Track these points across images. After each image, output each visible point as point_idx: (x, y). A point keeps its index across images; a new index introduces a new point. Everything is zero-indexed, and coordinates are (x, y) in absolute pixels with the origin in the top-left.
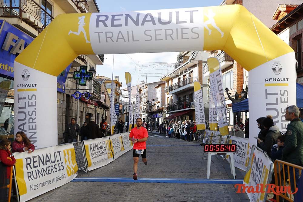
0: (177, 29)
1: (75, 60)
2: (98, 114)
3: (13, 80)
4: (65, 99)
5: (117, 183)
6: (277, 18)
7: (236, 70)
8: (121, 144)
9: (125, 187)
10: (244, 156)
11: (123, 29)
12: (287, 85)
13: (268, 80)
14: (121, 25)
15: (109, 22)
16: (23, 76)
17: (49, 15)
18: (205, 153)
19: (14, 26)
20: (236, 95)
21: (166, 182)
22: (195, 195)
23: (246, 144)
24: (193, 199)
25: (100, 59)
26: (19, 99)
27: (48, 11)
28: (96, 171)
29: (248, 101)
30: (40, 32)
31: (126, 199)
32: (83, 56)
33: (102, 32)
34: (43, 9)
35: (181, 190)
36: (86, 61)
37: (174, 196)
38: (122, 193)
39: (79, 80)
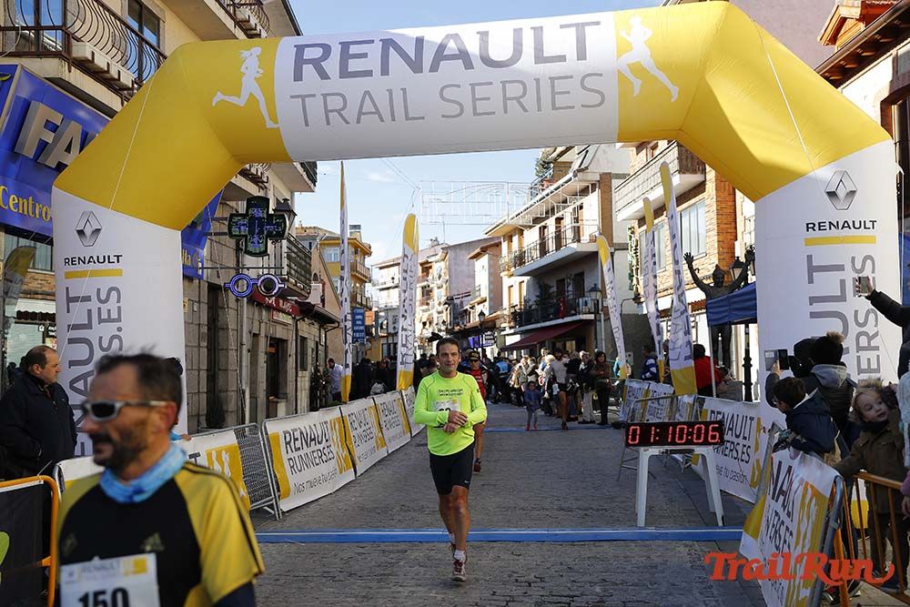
0: (537, 81)
1: (233, 180)
2: (304, 339)
3: (51, 243)
4: (205, 299)
5: (368, 544)
6: (833, 40)
7: (714, 200)
8: (375, 430)
9: (392, 556)
10: (745, 457)
11: (377, 84)
12: (872, 240)
13: (813, 228)
14: (369, 73)
15: (332, 65)
16: (81, 233)
17: (151, 46)
18: (628, 450)
19: (49, 83)
20: (718, 275)
21: (518, 540)
22: (606, 575)
23: (751, 419)
24: (598, 589)
25: (305, 176)
26: (70, 300)
27: (148, 35)
28: (303, 512)
29: (754, 292)
30: (128, 100)
31: (399, 592)
32: (256, 169)
33: (314, 96)
34: (133, 31)
35: (561, 564)
36: (263, 182)
37: (542, 580)
38: (384, 574)
39: (246, 241)
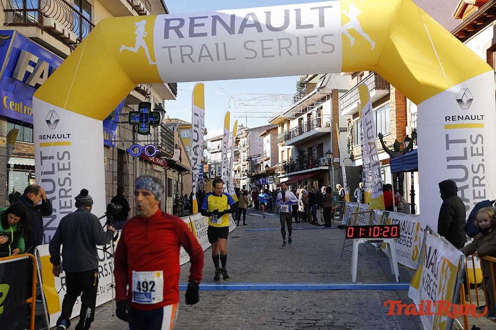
0: (298, 38)
1: (131, 93)
2: (170, 180)
3: (32, 127)
4: (116, 157)
5: (205, 291)
6: (461, 16)
7: (395, 104)
9: (218, 297)
10: (409, 244)
11: (209, 40)
12: (482, 126)
13: (449, 119)
14: (205, 34)
15: (185, 30)
16: (48, 122)
17: (87, 20)
18: (347, 240)
19: (32, 40)
20: (397, 145)
21: (286, 289)
22: (335, 309)
23: (414, 224)
24: (330, 316)
25: (171, 91)
26: (43, 158)
27: (85, 14)
29: (416, 154)
30: (74, 49)
31: (222, 317)
32: (144, 87)
33: (175, 47)
34: (76, 11)
35: (311, 302)
36: (148, 94)
37: (300, 311)
38: (214, 308)
39: (138, 126)
